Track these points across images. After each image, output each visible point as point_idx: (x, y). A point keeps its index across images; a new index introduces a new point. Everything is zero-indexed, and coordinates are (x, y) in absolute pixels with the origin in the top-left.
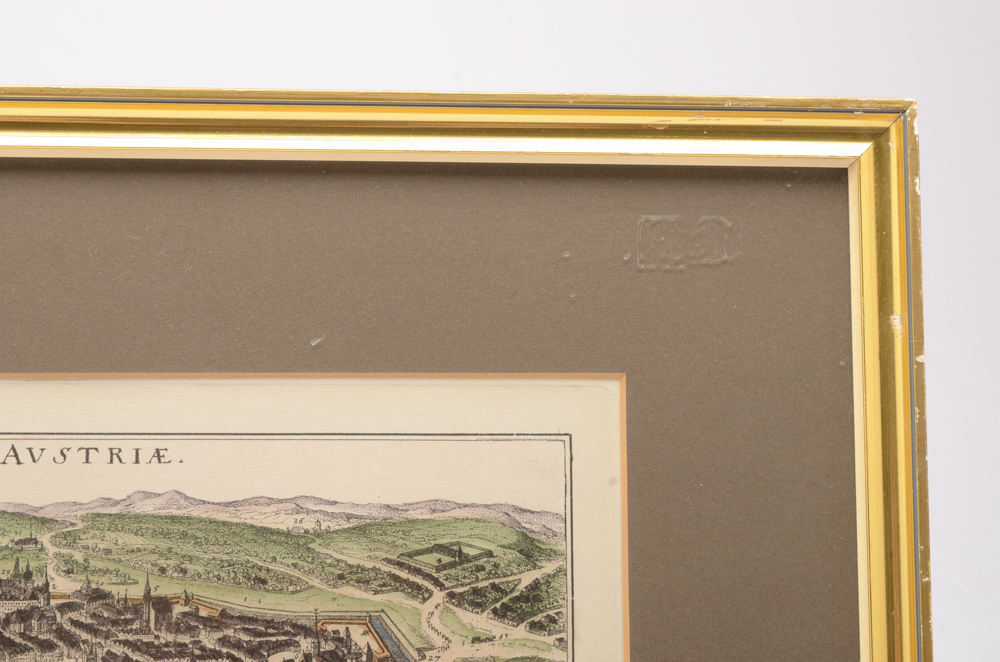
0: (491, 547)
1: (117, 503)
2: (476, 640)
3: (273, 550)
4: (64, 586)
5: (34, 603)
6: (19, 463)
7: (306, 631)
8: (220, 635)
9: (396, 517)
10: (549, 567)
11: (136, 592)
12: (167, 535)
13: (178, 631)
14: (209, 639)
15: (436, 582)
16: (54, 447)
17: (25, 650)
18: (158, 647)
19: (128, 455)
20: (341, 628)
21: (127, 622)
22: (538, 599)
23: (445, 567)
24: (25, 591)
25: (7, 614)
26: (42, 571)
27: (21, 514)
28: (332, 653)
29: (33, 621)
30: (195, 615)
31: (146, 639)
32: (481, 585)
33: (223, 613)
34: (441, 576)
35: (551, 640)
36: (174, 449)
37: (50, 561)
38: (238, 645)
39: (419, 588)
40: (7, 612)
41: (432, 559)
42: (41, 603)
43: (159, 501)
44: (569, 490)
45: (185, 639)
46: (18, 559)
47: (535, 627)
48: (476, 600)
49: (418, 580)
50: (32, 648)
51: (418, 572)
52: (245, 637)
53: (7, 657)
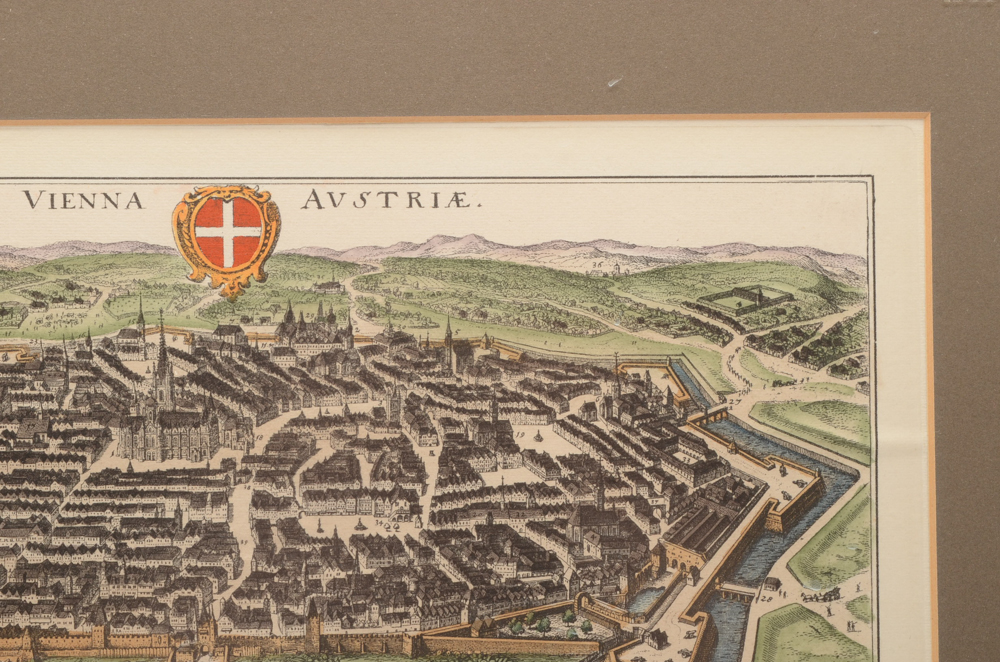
0: (792, 291)
1: (417, 247)
2: (777, 383)
3: (573, 294)
4: (367, 329)
5: (338, 346)
6: (320, 207)
7: (607, 374)
8: (520, 378)
9: (695, 260)
10: (851, 311)
11: (437, 336)
12: (466, 279)
13: (479, 374)
14: (510, 383)
15: (736, 326)
16: (354, 191)
17: (333, 391)
18: (460, 390)
19: (427, 200)
20: (642, 372)
21: (429, 365)
22: (839, 343)
23: (745, 311)
24: (329, 334)
25: (312, 357)
26: (345, 314)
27: (324, 258)
28: (633, 396)
29: (338, 364)
30: (496, 358)
31: (449, 382)
32: (781, 328)
33: (524, 357)
34: (741, 319)
35: (853, 383)
36: (472, 193)
37: (352, 305)
38: (539, 389)
39: (719, 331)
40: (312, 354)
41: (732, 302)
42: (344, 346)
43: (458, 245)
44: (872, 233)
45: (487, 382)
46: (321, 302)
47: (837, 370)
48: (777, 344)
49: (718, 323)
50: (336, 391)
51: (718, 315)
52: (545, 380)
53: (314, 398)
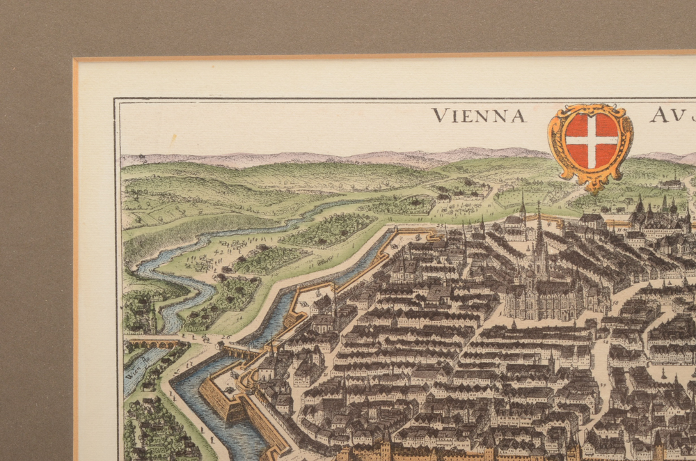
5: (678, 230)
6: (665, 121)
17: (674, 267)
24: (672, 222)
25: (658, 240)
26: (684, 206)
27: (668, 161)
29: (678, 245)
37: (691, 198)
40: (657, 237)
42: (684, 231)
46: (665, 198)
50: (677, 266)
53: (659, 272)
